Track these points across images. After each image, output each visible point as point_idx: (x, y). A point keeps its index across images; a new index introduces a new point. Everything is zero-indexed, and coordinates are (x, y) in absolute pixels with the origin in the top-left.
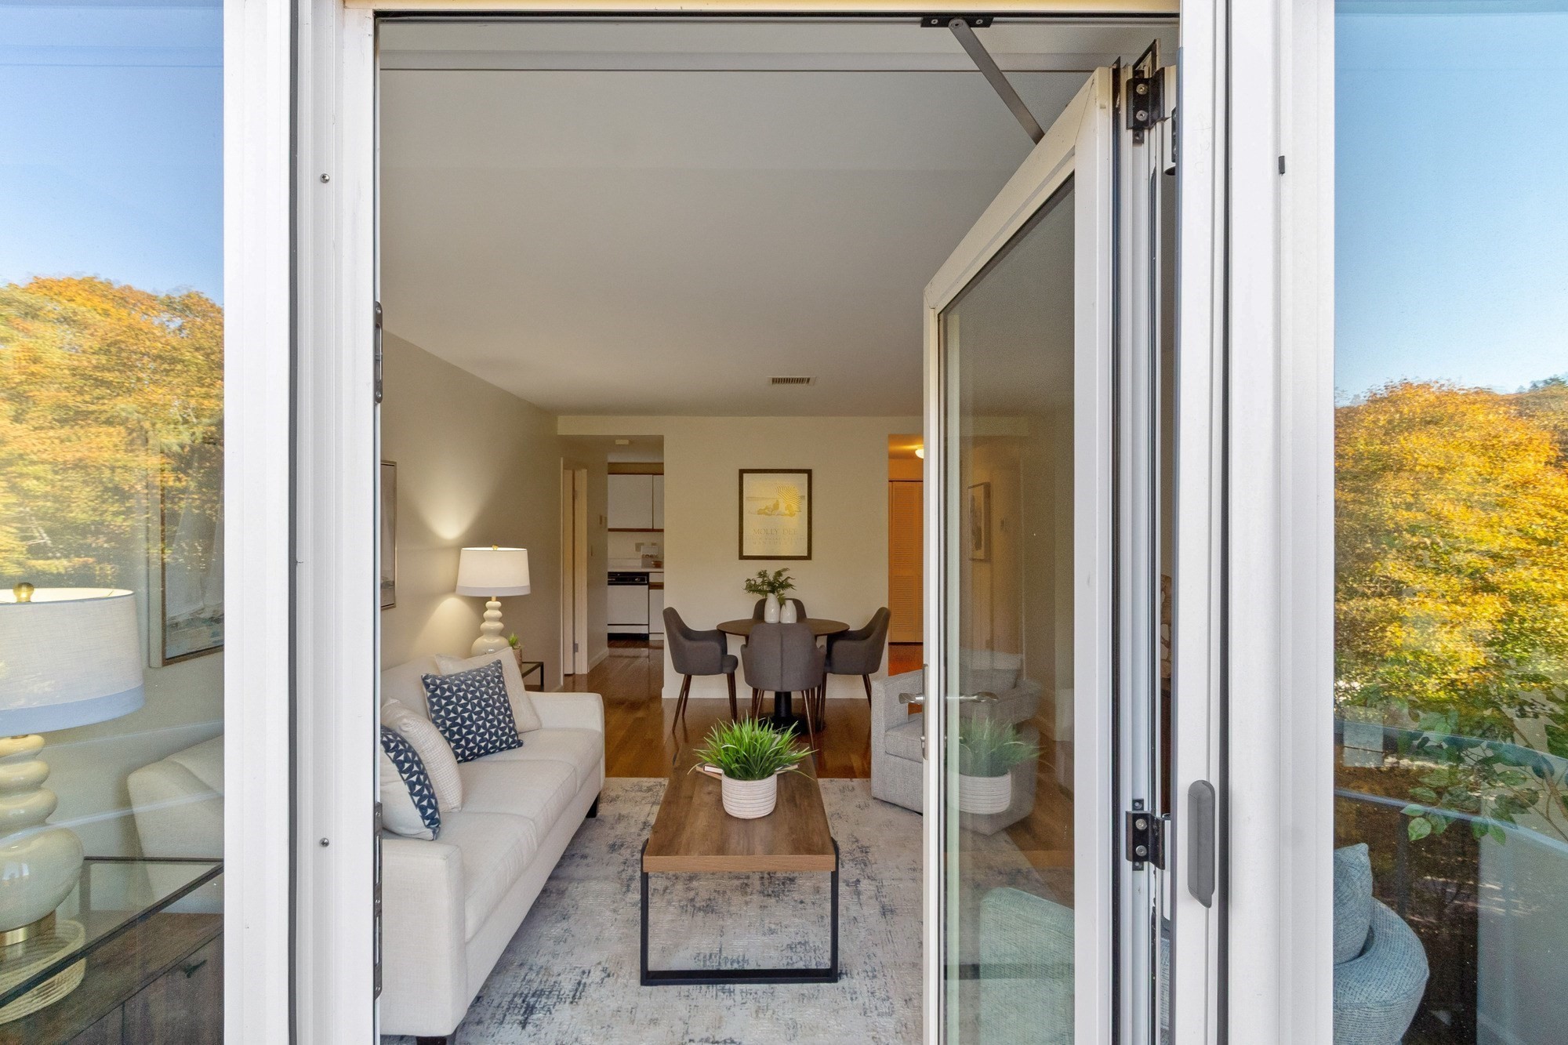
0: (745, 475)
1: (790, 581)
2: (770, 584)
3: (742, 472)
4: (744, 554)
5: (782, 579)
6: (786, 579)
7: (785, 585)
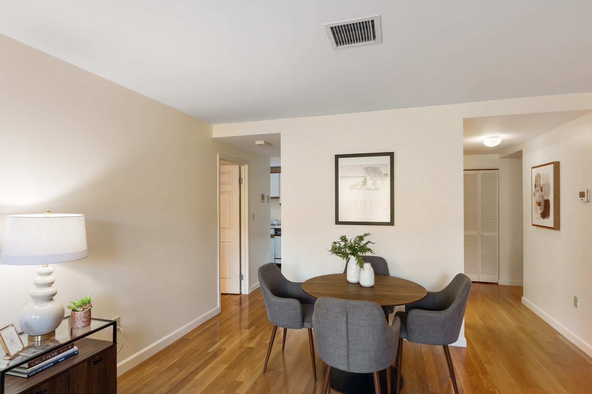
0: (340, 159)
1: (369, 246)
2: (351, 247)
3: (337, 157)
4: (340, 220)
5: (363, 242)
6: (367, 243)
7: (364, 249)
